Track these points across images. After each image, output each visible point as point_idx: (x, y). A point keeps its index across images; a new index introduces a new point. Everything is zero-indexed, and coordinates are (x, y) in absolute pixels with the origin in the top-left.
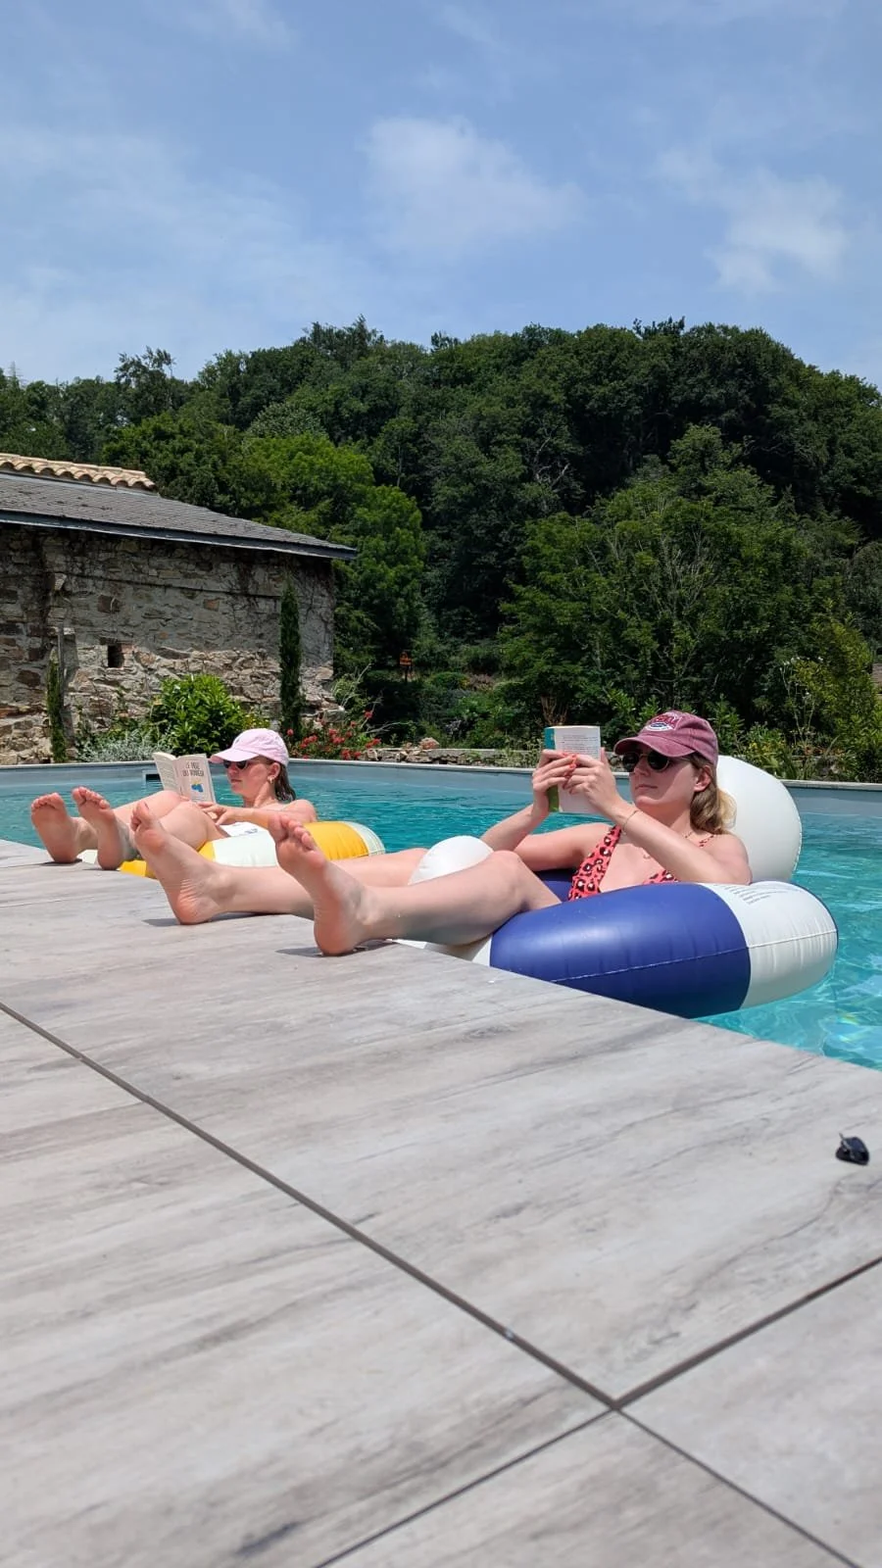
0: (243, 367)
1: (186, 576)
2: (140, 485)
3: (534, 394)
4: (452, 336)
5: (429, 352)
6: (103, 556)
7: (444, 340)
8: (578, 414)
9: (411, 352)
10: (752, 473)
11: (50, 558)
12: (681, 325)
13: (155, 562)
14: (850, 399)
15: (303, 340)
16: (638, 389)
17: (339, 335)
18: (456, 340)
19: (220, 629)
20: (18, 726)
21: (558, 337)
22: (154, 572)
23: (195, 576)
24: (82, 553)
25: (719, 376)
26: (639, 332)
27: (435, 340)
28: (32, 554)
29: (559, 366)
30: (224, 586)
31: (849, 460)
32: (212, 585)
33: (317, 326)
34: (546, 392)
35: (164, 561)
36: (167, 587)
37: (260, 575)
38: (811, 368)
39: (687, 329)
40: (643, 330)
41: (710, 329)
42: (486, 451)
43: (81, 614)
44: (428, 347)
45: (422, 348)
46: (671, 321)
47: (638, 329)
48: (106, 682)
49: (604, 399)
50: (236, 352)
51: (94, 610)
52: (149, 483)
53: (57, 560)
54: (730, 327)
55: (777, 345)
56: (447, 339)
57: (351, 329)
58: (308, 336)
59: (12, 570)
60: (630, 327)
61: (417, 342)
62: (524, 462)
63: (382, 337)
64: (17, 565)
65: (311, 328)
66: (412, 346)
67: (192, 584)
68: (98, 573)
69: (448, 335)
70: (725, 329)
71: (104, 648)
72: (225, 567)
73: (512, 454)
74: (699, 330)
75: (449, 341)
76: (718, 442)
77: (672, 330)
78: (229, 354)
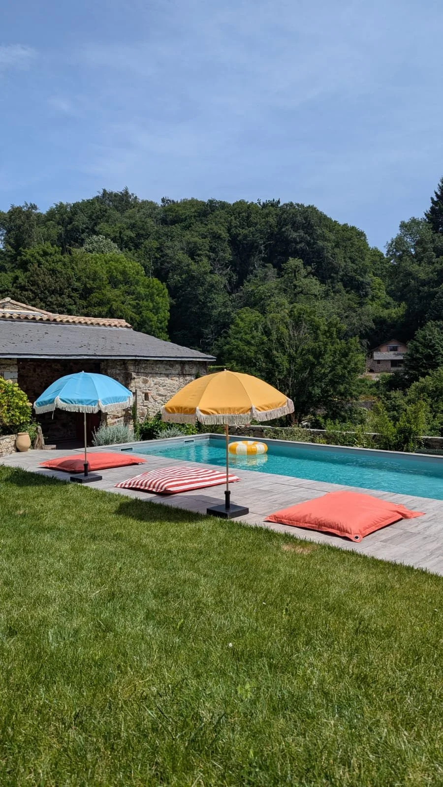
0: (68, 210)
1: (166, 370)
2: (126, 327)
3: (214, 233)
4: (171, 198)
5: (160, 206)
6: (144, 366)
7: (167, 201)
8: (234, 242)
9: (151, 205)
10: (316, 279)
11: (129, 367)
12: (279, 202)
13: (158, 366)
14: (352, 237)
15: (98, 197)
16: (261, 232)
17: (116, 195)
18: (173, 201)
19: (175, 386)
20: (118, 421)
21: (223, 205)
22: (157, 369)
23: (169, 369)
24: (138, 365)
25: (296, 227)
26: (260, 204)
27: (163, 200)
28: (123, 366)
29: (225, 220)
30: (177, 372)
31: (352, 265)
32: (173, 372)
33: (104, 191)
34: (219, 232)
35: (161, 365)
36: (161, 374)
37: (187, 367)
38: (335, 222)
39: (281, 204)
40: (262, 204)
41: (291, 204)
42: (193, 259)
43: (137, 384)
44: (160, 203)
45: (156, 204)
46: (274, 200)
47: (259, 203)
48: (144, 406)
49: (246, 236)
50: (65, 203)
51: (141, 383)
52: (129, 325)
53: (131, 368)
54: (300, 204)
55: (321, 213)
56: (169, 200)
57: (121, 193)
58: (100, 195)
59: (118, 372)
60: (255, 201)
61: (154, 201)
62: (211, 265)
63: (136, 197)
64: (119, 370)
65: (102, 191)
66: (152, 202)
67: (168, 372)
68: (142, 371)
69: (169, 198)
70: (298, 205)
71: (144, 395)
72: (177, 366)
73: (205, 260)
74: (286, 205)
75: (170, 201)
76: (302, 266)
77: (274, 205)
78: (61, 203)
